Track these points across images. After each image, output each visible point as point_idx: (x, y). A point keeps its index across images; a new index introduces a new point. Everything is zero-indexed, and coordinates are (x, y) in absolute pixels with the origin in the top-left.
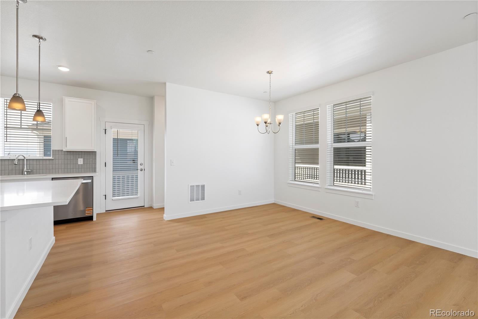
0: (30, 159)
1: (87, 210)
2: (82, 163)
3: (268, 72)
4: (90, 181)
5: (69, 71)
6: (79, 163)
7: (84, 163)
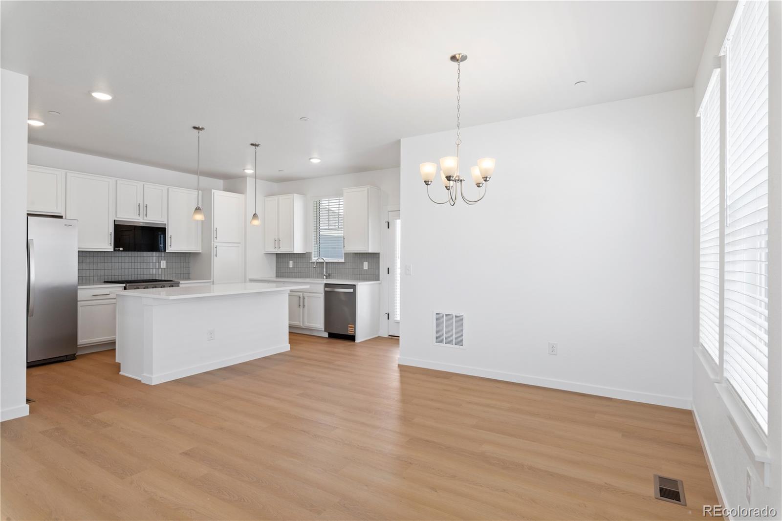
0: (332, 263)
1: (350, 327)
2: (367, 268)
3: (453, 58)
4: (352, 290)
5: (320, 162)
6: (364, 268)
7: (368, 269)
